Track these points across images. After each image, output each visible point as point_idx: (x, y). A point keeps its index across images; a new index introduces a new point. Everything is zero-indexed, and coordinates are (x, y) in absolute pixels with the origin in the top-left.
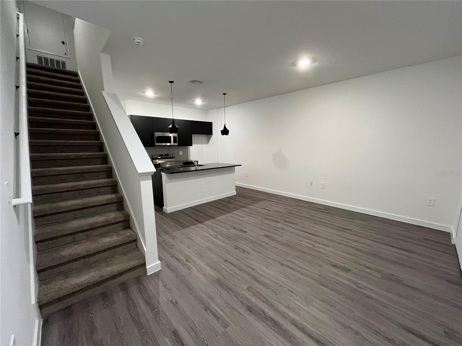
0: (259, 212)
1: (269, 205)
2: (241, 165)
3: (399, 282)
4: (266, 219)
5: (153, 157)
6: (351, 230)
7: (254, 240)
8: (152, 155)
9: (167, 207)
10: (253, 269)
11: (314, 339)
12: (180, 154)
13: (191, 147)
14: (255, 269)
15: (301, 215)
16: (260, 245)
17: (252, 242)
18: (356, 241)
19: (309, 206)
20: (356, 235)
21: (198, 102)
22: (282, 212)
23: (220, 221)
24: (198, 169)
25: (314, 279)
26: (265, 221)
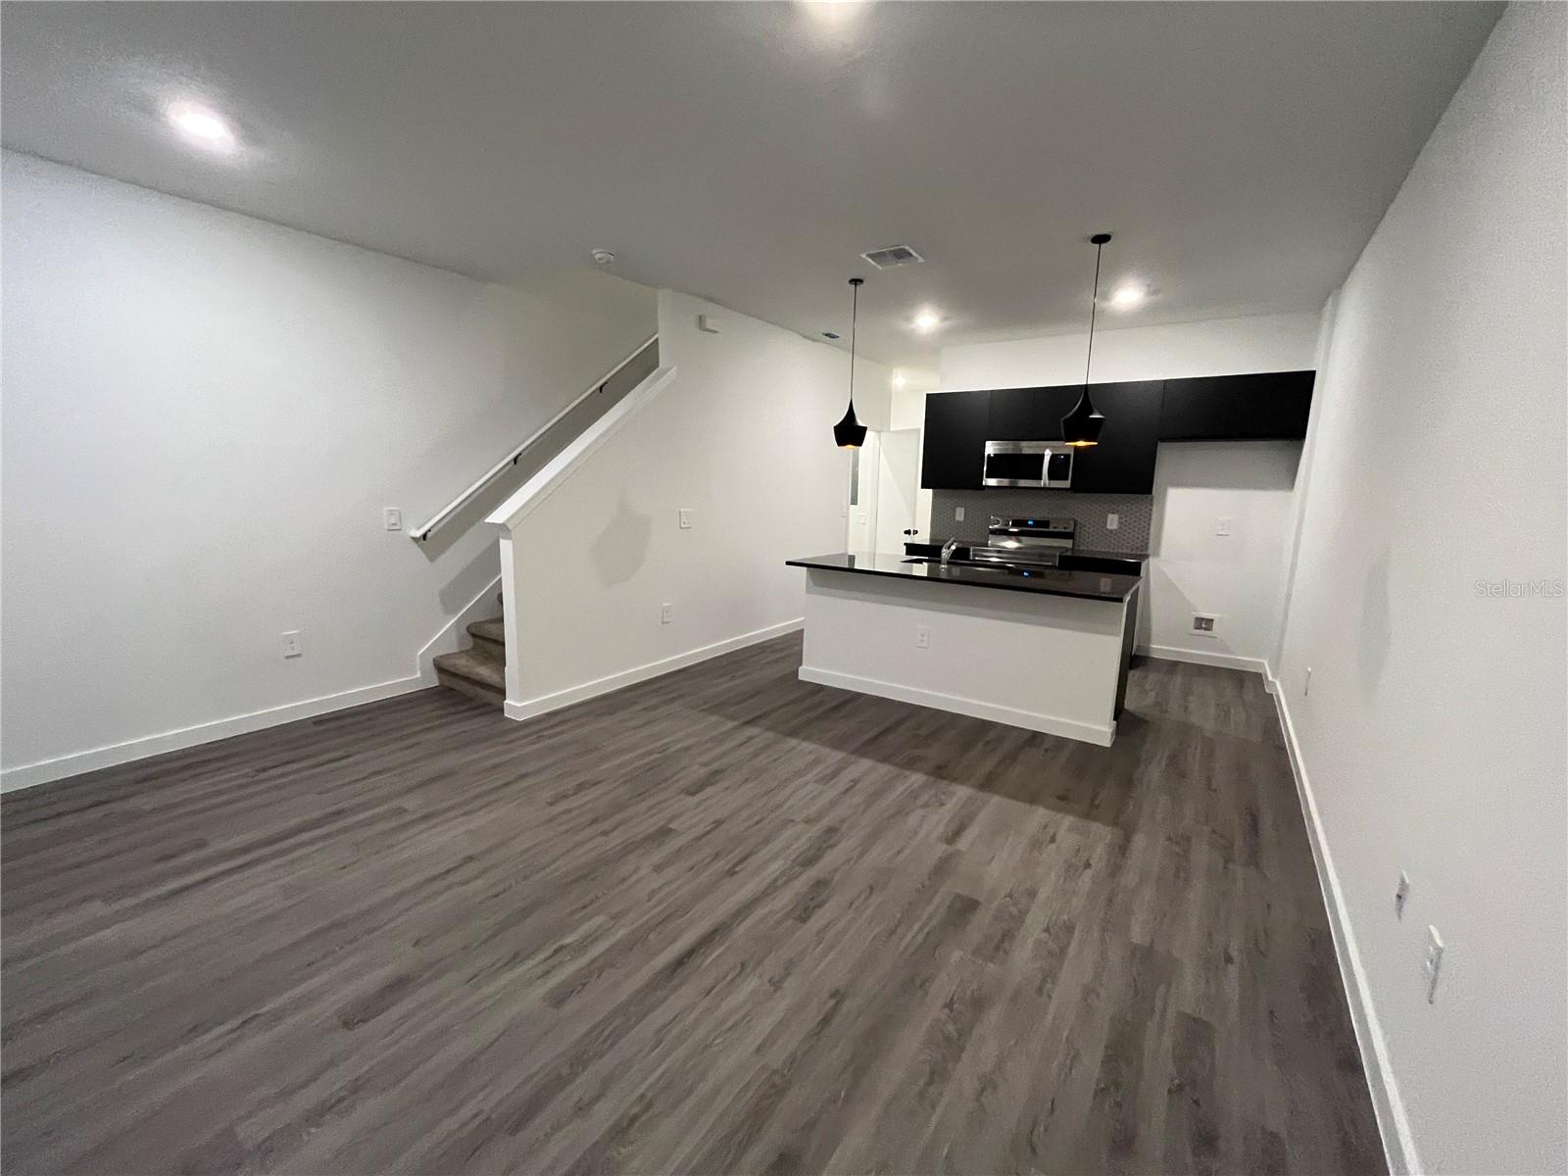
12: (1108, 527)
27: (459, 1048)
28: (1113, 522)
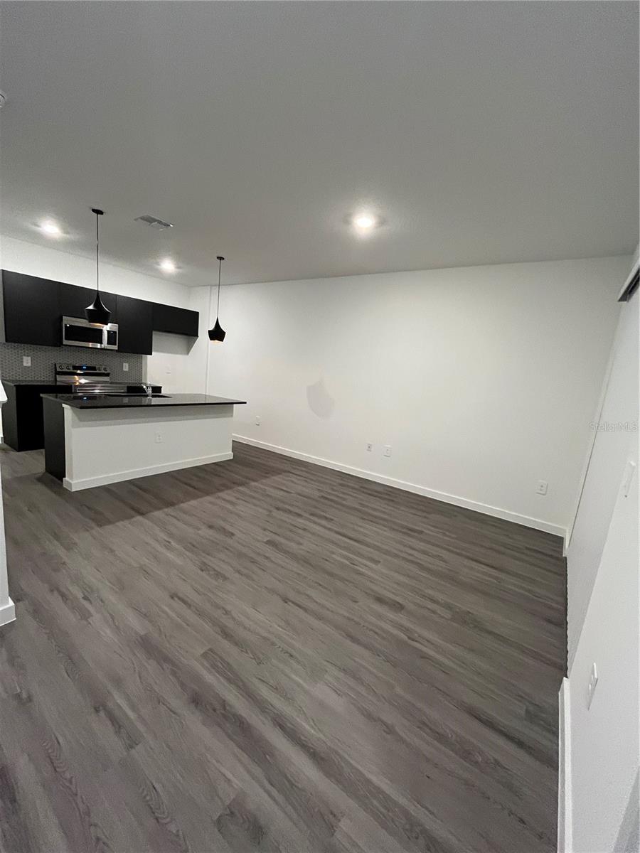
0: (268, 496)
1: (293, 482)
2: (245, 403)
3: (478, 625)
4: (278, 509)
5: (58, 370)
6: (421, 532)
7: (244, 550)
8: (55, 365)
9: (72, 478)
10: (227, 612)
11: (308, 751)
12: (124, 370)
13: (149, 356)
14: (230, 612)
15: (344, 502)
16: (253, 562)
17: (240, 555)
18: (425, 553)
19: (362, 487)
20: (429, 543)
21: (168, 266)
22: (312, 496)
23: (185, 512)
24: (153, 404)
25: (337, 627)
26: (275, 513)
27: (402, 579)
28: (126, 367)
